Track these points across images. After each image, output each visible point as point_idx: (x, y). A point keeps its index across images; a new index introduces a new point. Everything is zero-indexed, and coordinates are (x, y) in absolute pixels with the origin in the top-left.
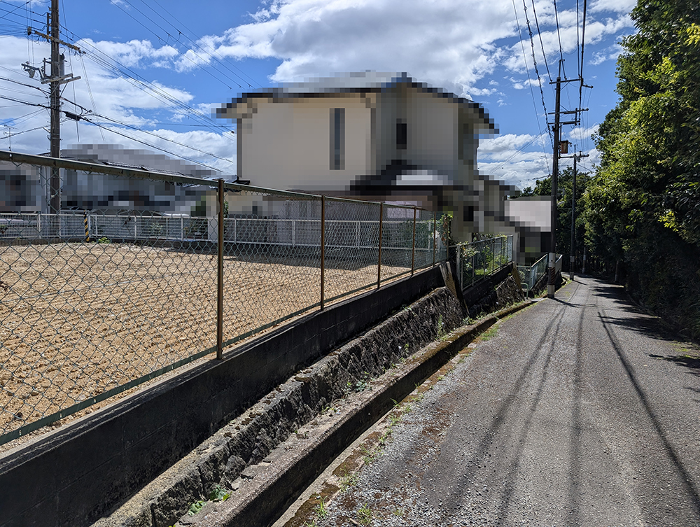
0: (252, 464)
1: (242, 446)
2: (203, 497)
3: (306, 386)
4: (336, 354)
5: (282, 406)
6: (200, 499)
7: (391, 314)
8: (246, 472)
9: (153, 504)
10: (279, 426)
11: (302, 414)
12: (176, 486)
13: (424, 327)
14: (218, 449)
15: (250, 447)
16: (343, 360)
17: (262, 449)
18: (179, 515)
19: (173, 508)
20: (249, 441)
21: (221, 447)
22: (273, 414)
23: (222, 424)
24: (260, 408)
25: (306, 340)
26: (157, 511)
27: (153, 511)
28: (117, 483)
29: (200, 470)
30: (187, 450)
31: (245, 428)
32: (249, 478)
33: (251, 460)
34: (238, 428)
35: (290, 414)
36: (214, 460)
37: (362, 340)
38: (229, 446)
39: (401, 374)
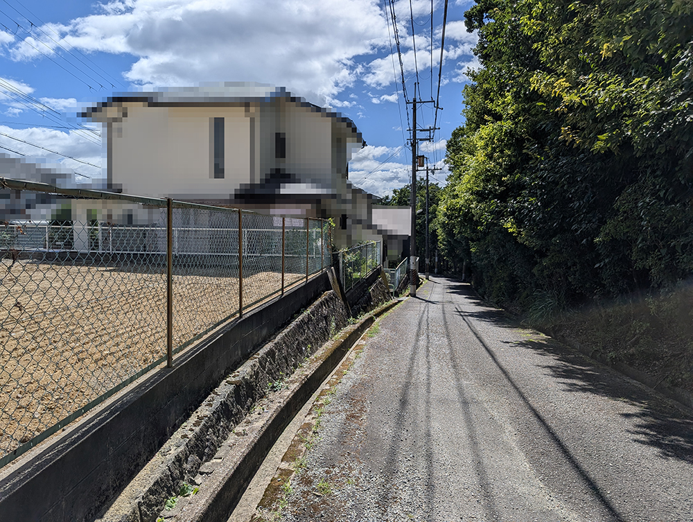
0: (206, 461)
1: (197, 446)
2: (174, 494)
3: (238, 387)
4: (256, 358)
5: (222, 408)
6: (172, 496)
7: (293, 318)
8: (202, 469)
9: (139, 502)
10: (221, 426)
11: (236, 414)
12: (154, 485)
13: (320, 328)
14: (179, 450)
15: (202, 446)
16: (262, 362)
17: (212, 448)
18: (159, 511)
19: (153, 505)
20: (201, 441)
21: (182, 448)
22: (216, 415)
23: (175, 427)
24: (204, 410)
25: (231, 347)
26: (143, 508)
27: (140, 509)
28: (104, 487)
29: (169, 470)
30: (151, 454)
31: (197, 429)
32: (207, 473)
33: (204, 458)
34: (191, 430)
35: (228, 415)
36: (179, 460)
37: (275, 344)
38: (188, 447)
39: (309, 373)
